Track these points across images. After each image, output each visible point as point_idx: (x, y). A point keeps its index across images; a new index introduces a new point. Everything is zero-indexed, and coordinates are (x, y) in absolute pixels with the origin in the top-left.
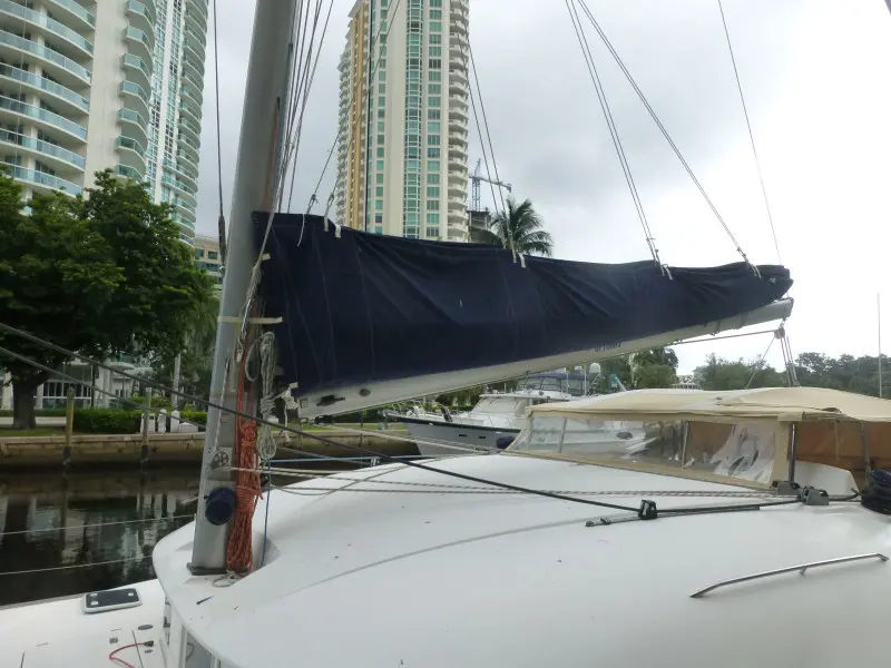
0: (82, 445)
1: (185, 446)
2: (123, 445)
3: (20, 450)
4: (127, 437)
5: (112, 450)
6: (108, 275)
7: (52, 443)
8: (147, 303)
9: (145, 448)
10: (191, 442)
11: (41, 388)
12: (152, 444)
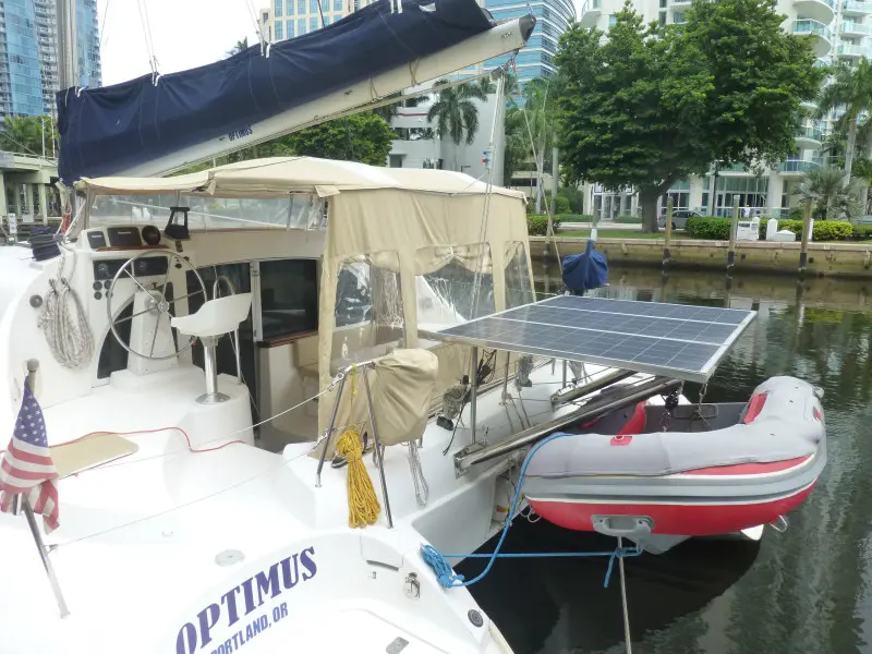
0: (681, 249)
1: (774, 255)
2: (716, 250)
3: (636, 250)
4: (718, 243)
5: (705, 254)
6: (699, 85)
7: (657, 245)
8: (740, 109)
9: (731, 254)
10: (780, 251)
11: (660, 200)
12: (740, 251)
